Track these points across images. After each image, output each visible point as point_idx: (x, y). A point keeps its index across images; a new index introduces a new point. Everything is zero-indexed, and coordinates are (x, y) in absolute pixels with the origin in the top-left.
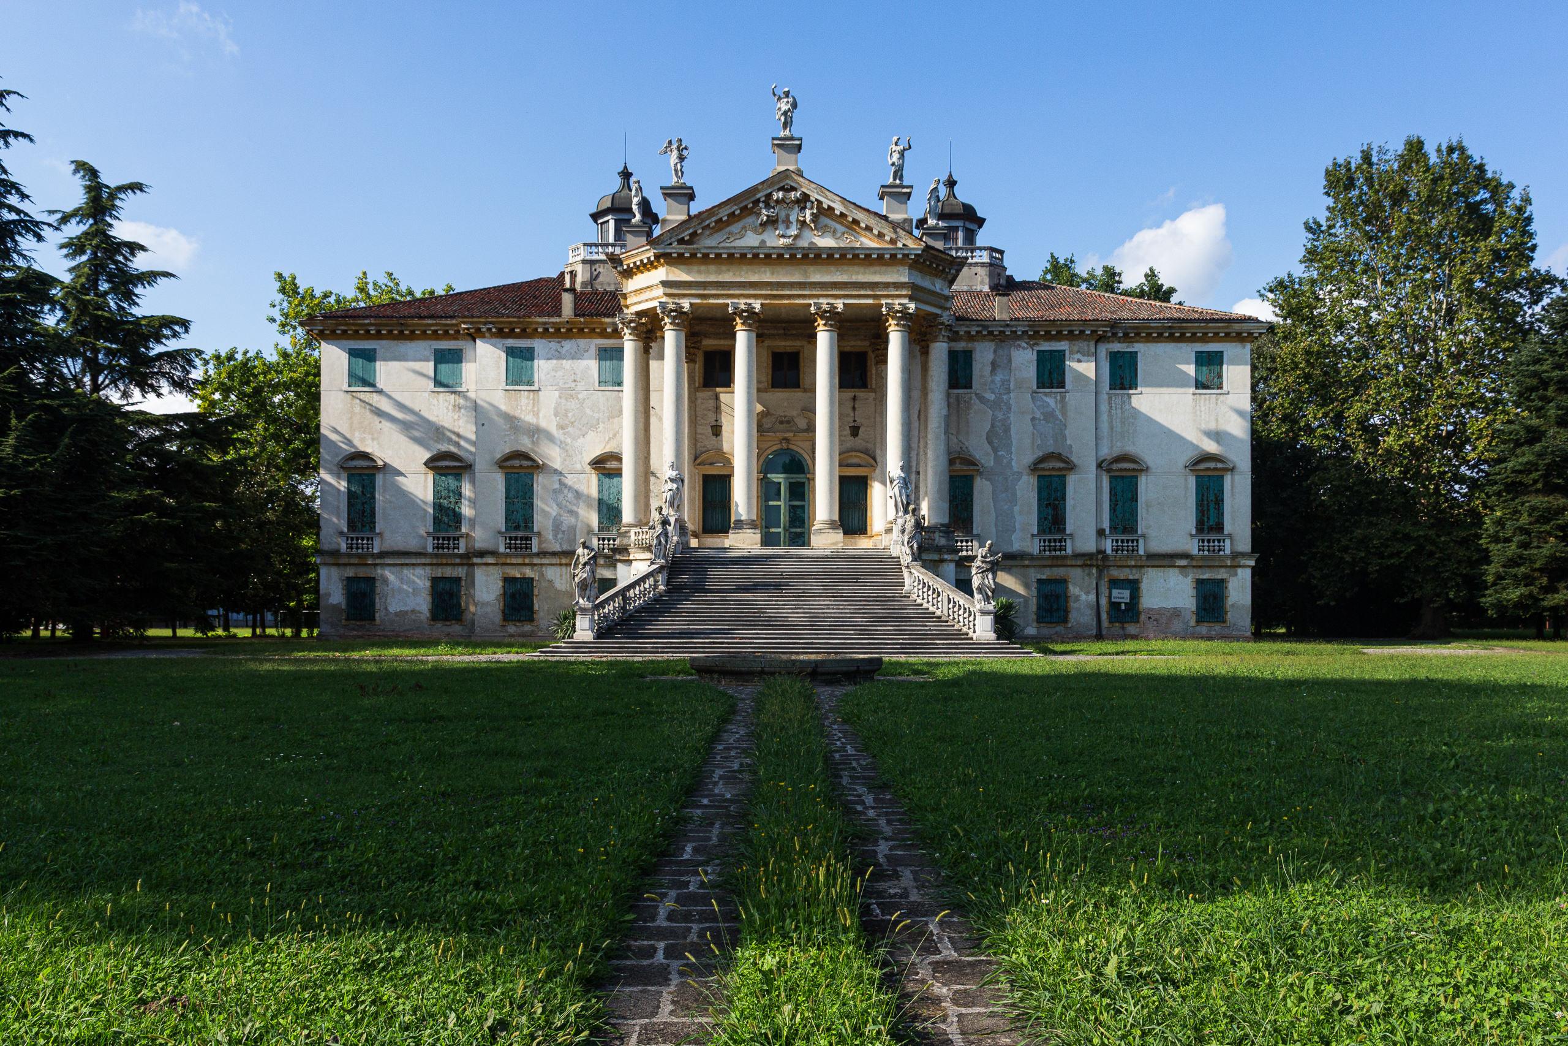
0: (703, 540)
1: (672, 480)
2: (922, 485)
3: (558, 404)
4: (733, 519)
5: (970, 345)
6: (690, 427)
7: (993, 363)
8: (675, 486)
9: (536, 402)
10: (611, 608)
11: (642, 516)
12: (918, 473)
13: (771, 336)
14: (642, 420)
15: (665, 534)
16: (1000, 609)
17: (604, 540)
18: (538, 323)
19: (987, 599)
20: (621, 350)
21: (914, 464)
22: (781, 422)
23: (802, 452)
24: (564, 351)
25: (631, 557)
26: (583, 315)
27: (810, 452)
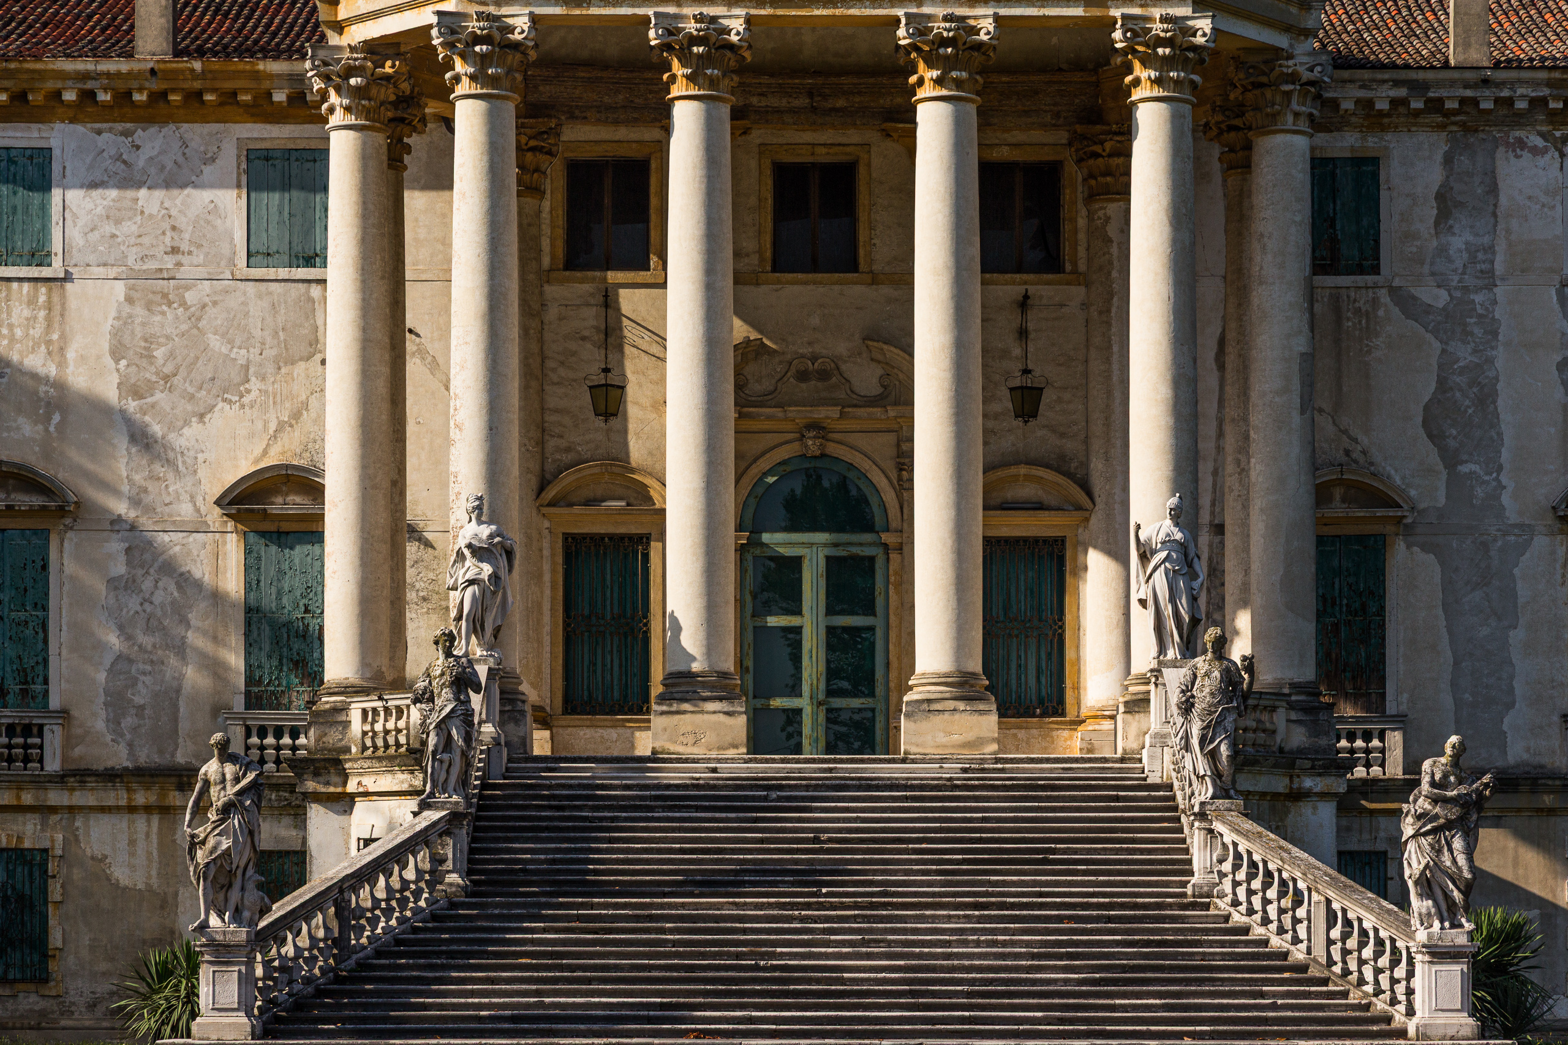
0: (565, 734)
1: (478, 552)
2: (1230, 564)
3: (124, 322)
4: (657, 673)
5: (1372, 141)
6: (525, 388)
7: (1441, 197)
8: (487, 569)
9: (56, 314)
10: (304, 941)
11: (382, 662)
12: (1219, 529)
13: (766, 116)
14: (385, 370)
15: (465, 716)
16: (1489, 940)
17: (262, 733)
18: (62, 75)
19: (1448, 913)
20: (319, 156)
21: (1205, 501)
22: (803, 376)
23: (865, 465)
24: (141, 160)
25: (352, 787)
26: (201, 53)
27: (890, 466)
